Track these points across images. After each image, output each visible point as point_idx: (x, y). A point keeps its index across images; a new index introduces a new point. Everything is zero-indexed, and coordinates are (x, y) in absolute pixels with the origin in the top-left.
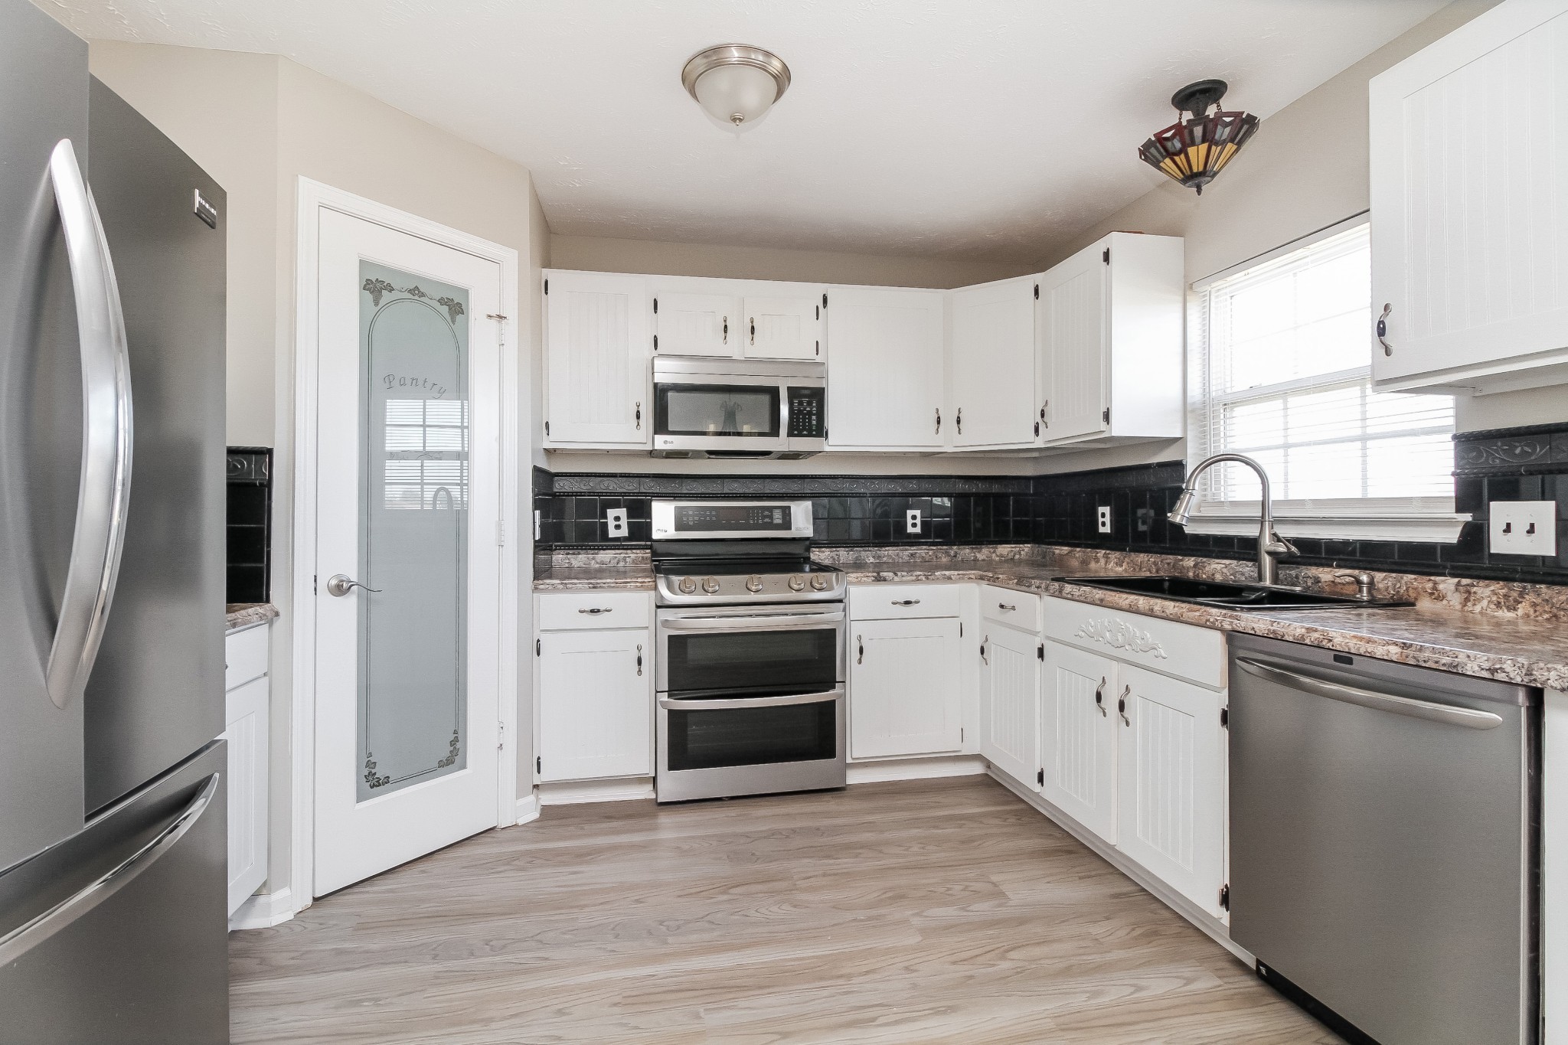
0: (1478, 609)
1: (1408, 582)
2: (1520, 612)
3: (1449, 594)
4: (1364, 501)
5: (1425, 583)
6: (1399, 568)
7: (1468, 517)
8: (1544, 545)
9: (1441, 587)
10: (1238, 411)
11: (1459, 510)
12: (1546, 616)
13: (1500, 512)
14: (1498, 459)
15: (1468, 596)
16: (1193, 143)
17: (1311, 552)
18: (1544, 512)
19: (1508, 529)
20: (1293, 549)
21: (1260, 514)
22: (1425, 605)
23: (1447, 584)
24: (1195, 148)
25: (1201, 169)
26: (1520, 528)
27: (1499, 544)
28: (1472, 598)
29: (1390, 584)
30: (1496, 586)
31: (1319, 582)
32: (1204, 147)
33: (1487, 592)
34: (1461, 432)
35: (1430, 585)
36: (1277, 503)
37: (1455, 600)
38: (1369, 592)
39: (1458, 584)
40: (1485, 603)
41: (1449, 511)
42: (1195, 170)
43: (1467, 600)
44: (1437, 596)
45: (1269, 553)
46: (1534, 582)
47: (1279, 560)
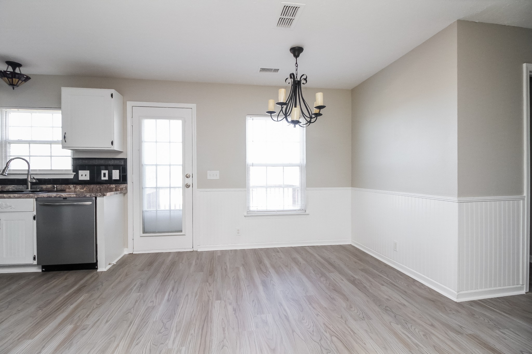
0: (77, 190)
1: (63, 186)
2: (84, 190)
3: (72, 188)
4: (51, 170)
5: (67, 186)
6: (61, 184)
7: (75, 173)
8: (88, 178)
9: (70, 187)
10: (12, 145)
11: (73, 172)
12: (88, 190)
13: (81, 172)
14: (80, 162)
15: (75, 188)
16: (15, 78)
17: (41, 182)
18: (87, 172)
19: (82, 175)
20: (37, 181)
21: (27, 173)
22: (67, 190)
23: (71, 186)
24: (15, 79)
25: (15, 84)
26: (84, 175)
27: (81, 178)
28: (76, 188)
29: (60, 187)
30: (80, 186)
31: (43, 188)
32: (17, 80)
33: (79, 187)
34: (73, 157)
35: (68, 187)
36: (31, 170)
37: (73, 189)
38: (56, 189)
39: (73, 186)
40: (78, 189)
41: (72, 172)
42: (14, 83)
43: (75, 189)
44: (70, 188)
45: (30, 182)
46: (86, 184)
47: (32, 184)
